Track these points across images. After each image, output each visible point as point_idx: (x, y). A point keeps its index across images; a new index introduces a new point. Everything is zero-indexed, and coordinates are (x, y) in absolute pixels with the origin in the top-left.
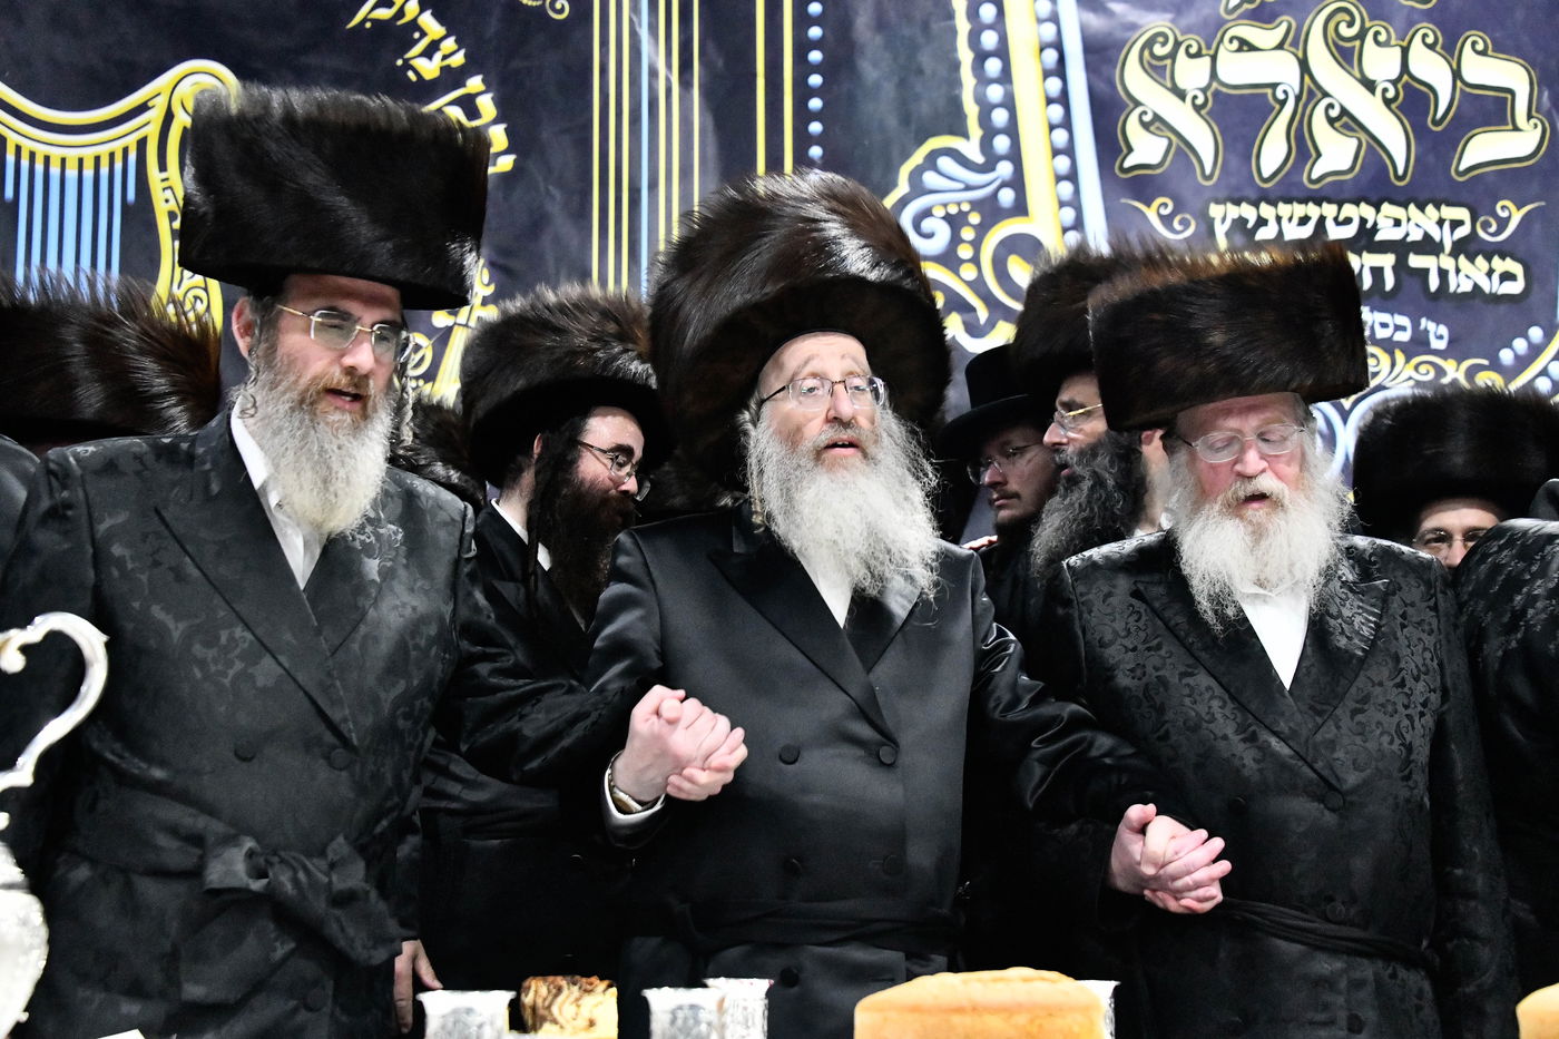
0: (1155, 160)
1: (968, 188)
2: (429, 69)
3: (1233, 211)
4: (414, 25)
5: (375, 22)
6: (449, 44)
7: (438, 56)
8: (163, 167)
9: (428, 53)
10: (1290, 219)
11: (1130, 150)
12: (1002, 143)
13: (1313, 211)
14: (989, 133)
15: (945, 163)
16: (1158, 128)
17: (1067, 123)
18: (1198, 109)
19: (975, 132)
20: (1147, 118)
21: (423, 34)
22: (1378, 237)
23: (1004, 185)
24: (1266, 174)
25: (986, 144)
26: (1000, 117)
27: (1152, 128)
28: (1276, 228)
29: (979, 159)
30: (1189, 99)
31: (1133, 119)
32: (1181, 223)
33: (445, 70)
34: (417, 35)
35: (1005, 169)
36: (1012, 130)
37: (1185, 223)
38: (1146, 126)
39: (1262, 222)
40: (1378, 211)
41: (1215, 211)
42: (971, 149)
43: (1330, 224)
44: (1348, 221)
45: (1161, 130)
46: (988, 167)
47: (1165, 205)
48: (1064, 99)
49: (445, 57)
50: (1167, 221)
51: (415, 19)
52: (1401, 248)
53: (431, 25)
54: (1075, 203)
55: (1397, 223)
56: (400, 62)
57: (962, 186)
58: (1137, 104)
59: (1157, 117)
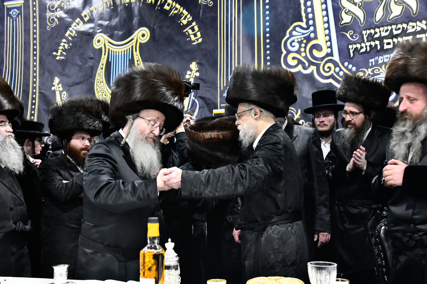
0: (349, 21)
1: (303, 34)
2: (185, 22)
3: (368, 32)
4: (182, 13)
5: (174, 14)
6: (189, 16)
7: (187, 19)
8: (136, 51)
9: (185, 19)
10: (383, 31)
11: (343, 20)
12: (311, 22)
13: (389, 28)
14: (308, 20)
15: (298, 29)
16: (349, 13)
17: (327, 15)
18: (359, 7)
19: (304, 20)
20: (346, 11)
21: (184, 15)
22: (408, 32)
23: (312, 32)
24: (377, 20)
25: (307, 23)
26: (310, 16)
27: (348, 14)
28: (379, 34)
29: (306, 27)
30: (357, 5)
31: (343, 12)
32: (355, 36)
33: (188, 22)
34: (182, 15)
35: (312, 28)
36: (313, 19)
37: (356, 36)
38: (346, 13)
39: (376, 33)
40: (408, 25)
41: (364, 32)
42: (304, 25)
43: (394, 30)
44: (399, 29)
45: (350, 14)
46: (308, 28)
47: (351, 32)
48: (326, 10)
49: (188, 19)
50: (352, 36)
51: (182, 12)
52: (414, 34)
53: (185, 13)
54: (329, 35)
55: (413, 27)
56: (179, 22)
57: (302, 34)
58: (344, 8)
59: (349, 11)
